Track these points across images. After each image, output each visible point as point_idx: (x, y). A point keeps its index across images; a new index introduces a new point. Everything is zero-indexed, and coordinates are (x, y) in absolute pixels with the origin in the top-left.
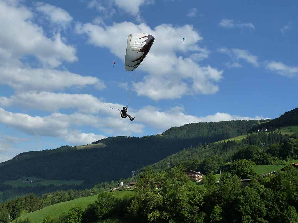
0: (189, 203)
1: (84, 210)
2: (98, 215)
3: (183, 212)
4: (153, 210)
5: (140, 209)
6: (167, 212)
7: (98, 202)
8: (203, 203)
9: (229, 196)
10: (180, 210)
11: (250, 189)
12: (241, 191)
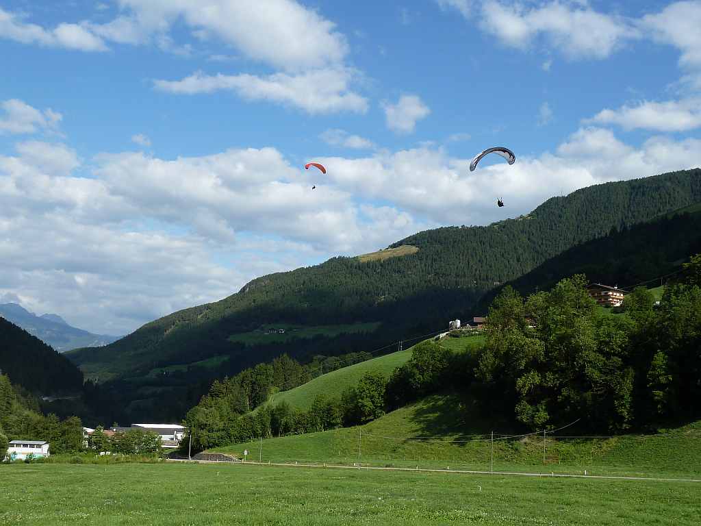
0: (600, 351)
1: (387, 379)
2: (418, 388)
3: (589, 370)
4: (527, 370)
6: (555, 372)
7: (415, 362)
8: (630, 349)
9: (684, 332)
10: (582, 367)
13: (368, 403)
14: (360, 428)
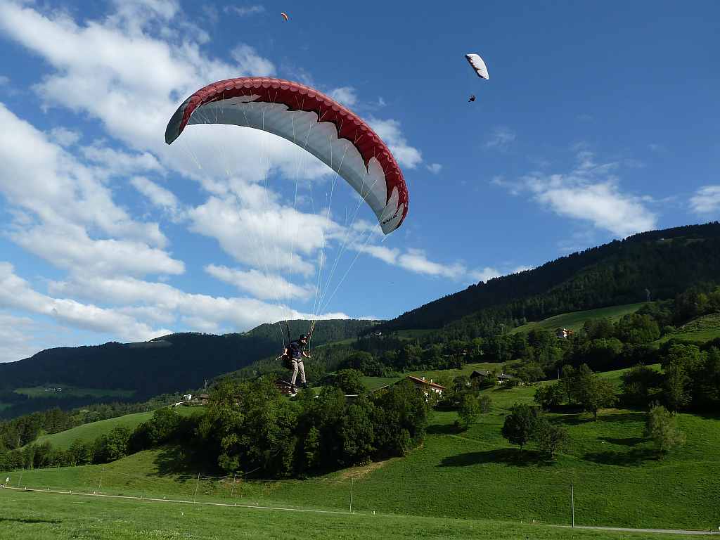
0: (278, 424)
1: (132, 432)
2: (153, 440)
3: (270, 435)
4: (230, 432)
5: (212, 432)
6: (248, 435)
7: (154, 421)
8: (296, 424)
9: (330, 416)
10: (266, 434)
11: (356, 406)
12: (345, 409)
13: (114, 447)
14: (105, 465)
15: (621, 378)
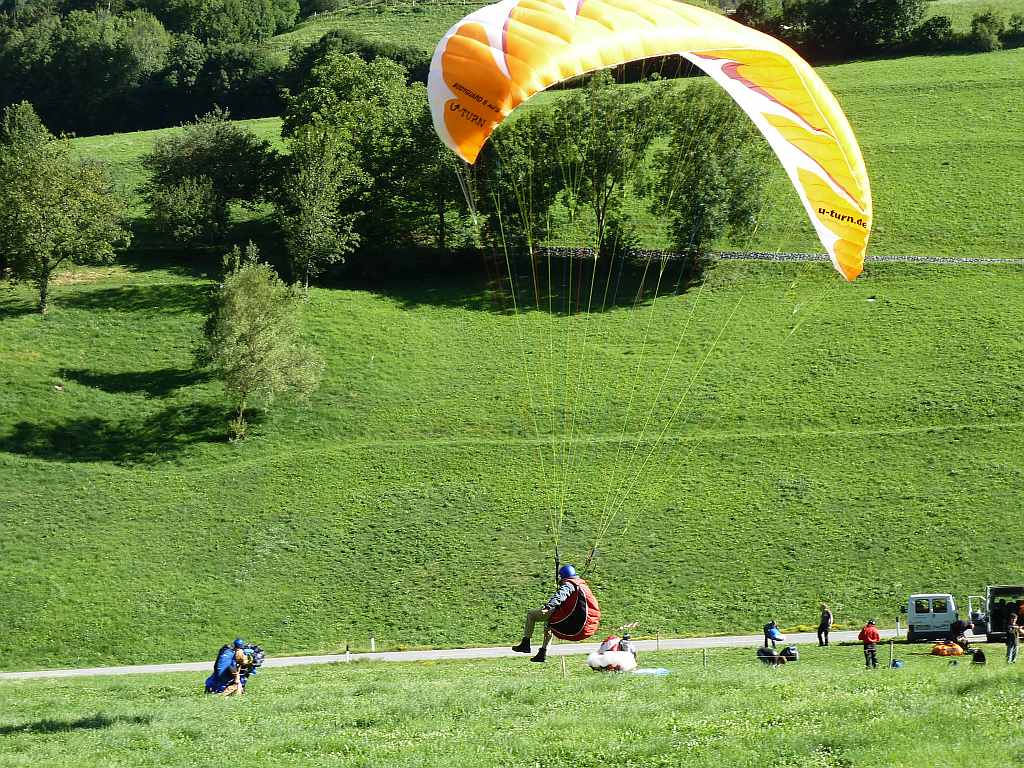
15: (147, 161)
